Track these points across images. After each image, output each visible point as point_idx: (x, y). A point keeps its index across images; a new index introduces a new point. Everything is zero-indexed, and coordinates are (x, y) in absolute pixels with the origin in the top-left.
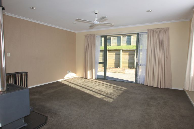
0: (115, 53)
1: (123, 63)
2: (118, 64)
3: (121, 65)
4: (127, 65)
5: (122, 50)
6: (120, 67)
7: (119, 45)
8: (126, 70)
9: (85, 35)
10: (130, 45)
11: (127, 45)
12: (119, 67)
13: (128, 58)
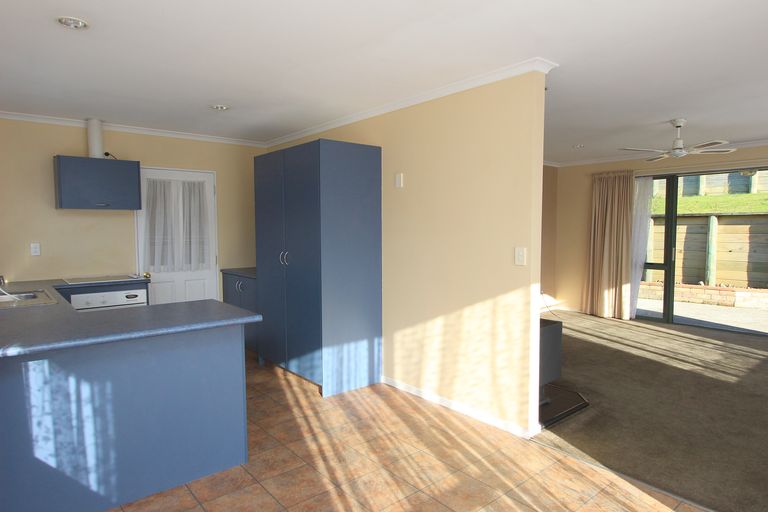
0: (686, 227)
1: (722, 265)
2: (699, 269)
3: (713, 274)
4: (744, 275)
5: (719, 217)
6: (706, 282)
7: (691, 195)
8: (737, 294)
9: (593, 175)
10: (748, 191)
11: (732, 191)
12: (702, 283)
13: (747, 247)
